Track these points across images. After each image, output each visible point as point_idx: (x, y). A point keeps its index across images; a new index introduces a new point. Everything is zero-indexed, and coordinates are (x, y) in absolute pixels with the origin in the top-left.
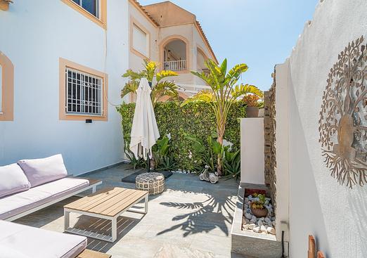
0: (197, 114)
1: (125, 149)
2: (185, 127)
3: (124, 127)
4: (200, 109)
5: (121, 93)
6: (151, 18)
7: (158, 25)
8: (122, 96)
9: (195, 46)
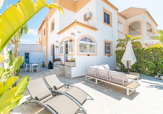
0: (151, 52)
1: (117, 65)
2: (145, 58)
3: (117, 58)
4: (153, 51)
5: (116, 47)
6: (124, 17)
7: (126, 18)
8: (116, 48)
9: (145, 22)
